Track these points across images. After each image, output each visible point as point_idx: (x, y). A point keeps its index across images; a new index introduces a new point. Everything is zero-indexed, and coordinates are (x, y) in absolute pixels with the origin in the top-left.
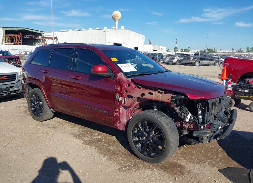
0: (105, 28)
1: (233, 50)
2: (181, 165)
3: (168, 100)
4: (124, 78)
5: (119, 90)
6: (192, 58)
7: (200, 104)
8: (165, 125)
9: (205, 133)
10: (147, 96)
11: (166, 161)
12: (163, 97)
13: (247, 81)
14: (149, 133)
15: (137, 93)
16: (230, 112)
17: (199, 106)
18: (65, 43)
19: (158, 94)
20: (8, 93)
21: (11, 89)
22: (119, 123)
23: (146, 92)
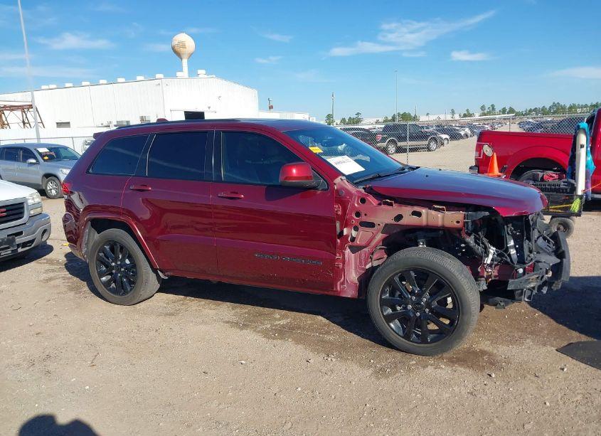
0: (158, 76)
1: (453, 112)
2: (485, 352)
3: (458, 222)
4: (349, 187)
5: (340, 213)
6: (379, 137)
7: (510, 225)
8: (457, 274)
9: (527, 281)
10: (409, 219)
11: (463, 345)
12: (445, 219)
13: (540, 177)
14: (420, 296)
15: (385, 216)
16: (551, 238)
17: (509, 230)
18: (162, 121)
19: (433, 212)
20: (12, 249)
21: (19, 240)
22: (343, 283)
23: (407, 211)
